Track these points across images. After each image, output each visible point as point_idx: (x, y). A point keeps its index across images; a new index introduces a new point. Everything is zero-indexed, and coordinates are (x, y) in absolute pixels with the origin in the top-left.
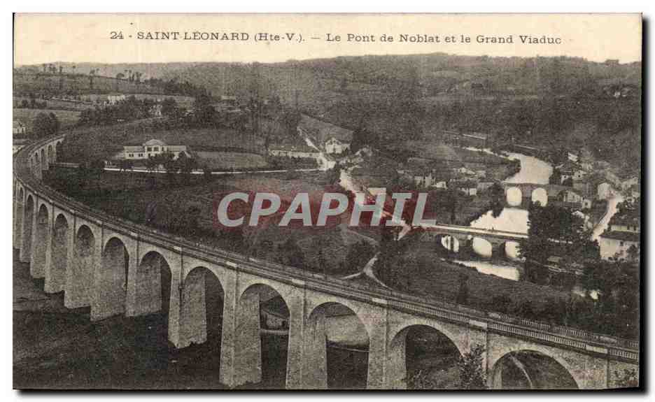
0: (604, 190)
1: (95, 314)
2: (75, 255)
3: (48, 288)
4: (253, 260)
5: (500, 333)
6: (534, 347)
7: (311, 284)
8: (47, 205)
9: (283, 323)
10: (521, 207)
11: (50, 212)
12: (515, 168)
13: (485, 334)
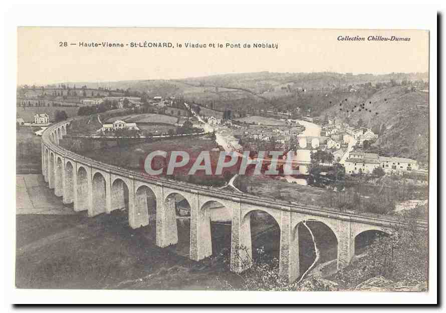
0: (346, 138)
1: (91, 213)
2: (77, 184)
3: (65, 201)
4: (170, 181)
5: (297, 212)
6: (313, 218)
7: (201, 192)
8: (61, 157)
9: (188, 213)
10: (306, 148)
11: (63, 161)
12: (303, 129)
13: (289, 212)
